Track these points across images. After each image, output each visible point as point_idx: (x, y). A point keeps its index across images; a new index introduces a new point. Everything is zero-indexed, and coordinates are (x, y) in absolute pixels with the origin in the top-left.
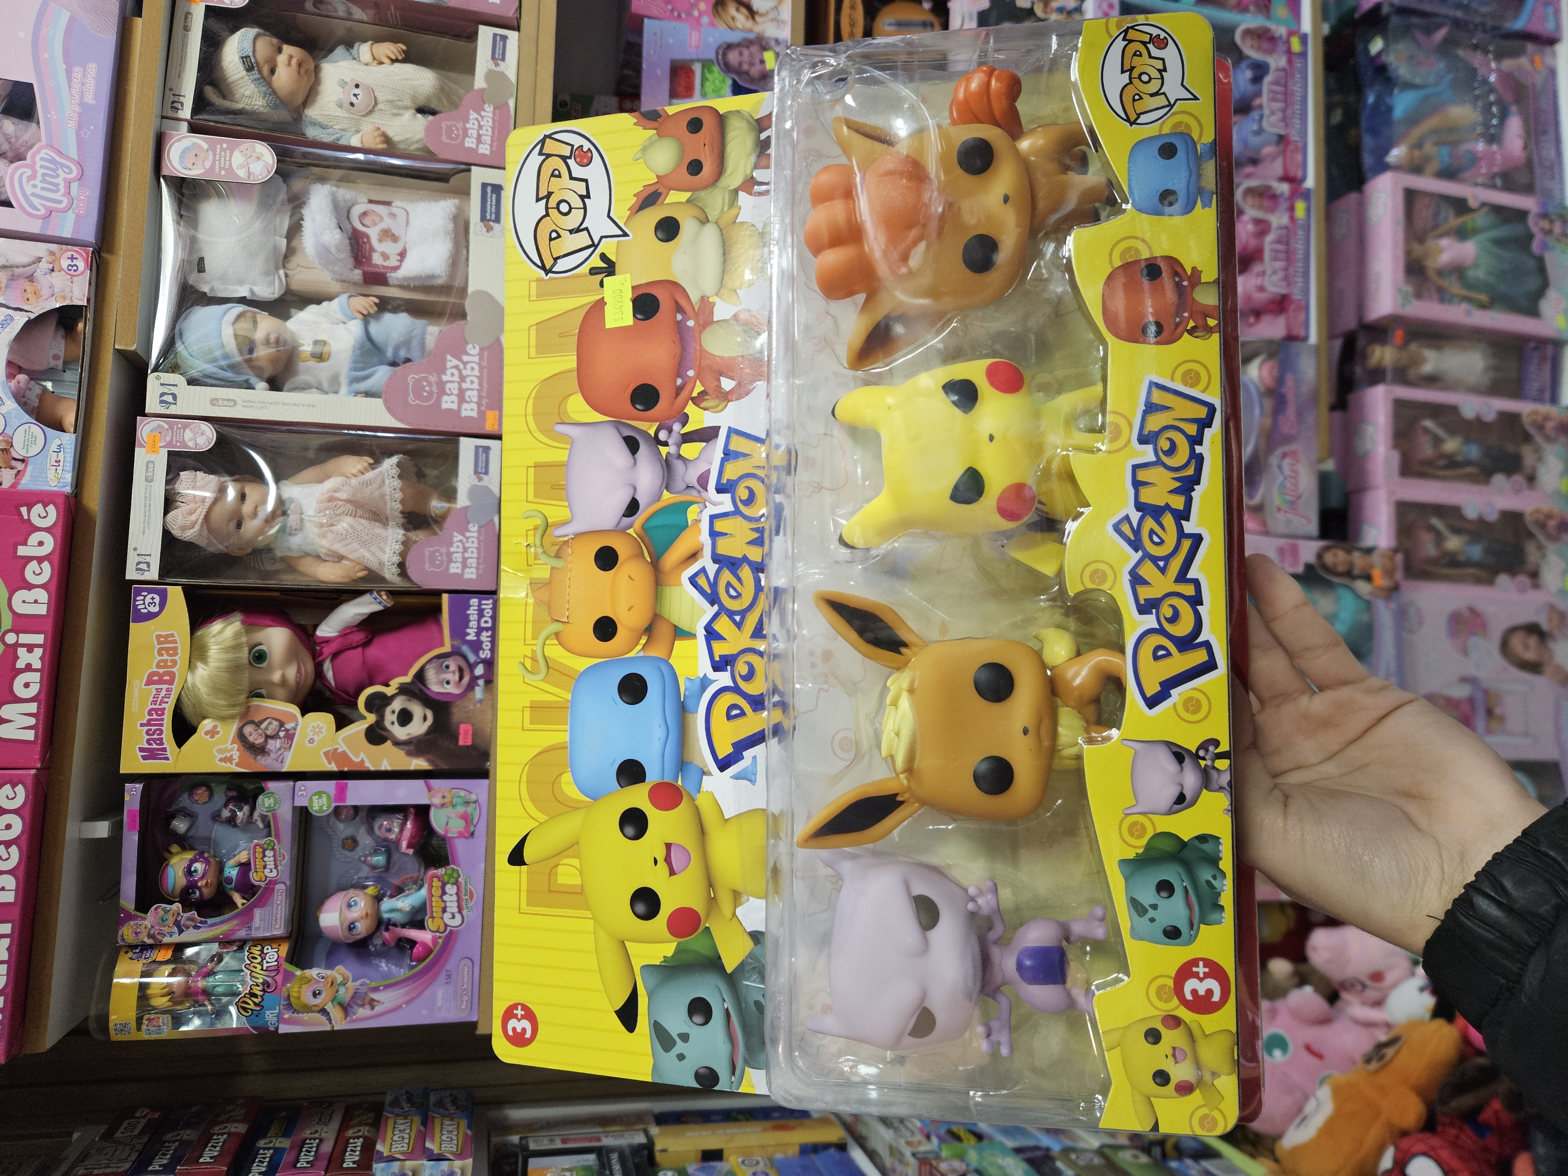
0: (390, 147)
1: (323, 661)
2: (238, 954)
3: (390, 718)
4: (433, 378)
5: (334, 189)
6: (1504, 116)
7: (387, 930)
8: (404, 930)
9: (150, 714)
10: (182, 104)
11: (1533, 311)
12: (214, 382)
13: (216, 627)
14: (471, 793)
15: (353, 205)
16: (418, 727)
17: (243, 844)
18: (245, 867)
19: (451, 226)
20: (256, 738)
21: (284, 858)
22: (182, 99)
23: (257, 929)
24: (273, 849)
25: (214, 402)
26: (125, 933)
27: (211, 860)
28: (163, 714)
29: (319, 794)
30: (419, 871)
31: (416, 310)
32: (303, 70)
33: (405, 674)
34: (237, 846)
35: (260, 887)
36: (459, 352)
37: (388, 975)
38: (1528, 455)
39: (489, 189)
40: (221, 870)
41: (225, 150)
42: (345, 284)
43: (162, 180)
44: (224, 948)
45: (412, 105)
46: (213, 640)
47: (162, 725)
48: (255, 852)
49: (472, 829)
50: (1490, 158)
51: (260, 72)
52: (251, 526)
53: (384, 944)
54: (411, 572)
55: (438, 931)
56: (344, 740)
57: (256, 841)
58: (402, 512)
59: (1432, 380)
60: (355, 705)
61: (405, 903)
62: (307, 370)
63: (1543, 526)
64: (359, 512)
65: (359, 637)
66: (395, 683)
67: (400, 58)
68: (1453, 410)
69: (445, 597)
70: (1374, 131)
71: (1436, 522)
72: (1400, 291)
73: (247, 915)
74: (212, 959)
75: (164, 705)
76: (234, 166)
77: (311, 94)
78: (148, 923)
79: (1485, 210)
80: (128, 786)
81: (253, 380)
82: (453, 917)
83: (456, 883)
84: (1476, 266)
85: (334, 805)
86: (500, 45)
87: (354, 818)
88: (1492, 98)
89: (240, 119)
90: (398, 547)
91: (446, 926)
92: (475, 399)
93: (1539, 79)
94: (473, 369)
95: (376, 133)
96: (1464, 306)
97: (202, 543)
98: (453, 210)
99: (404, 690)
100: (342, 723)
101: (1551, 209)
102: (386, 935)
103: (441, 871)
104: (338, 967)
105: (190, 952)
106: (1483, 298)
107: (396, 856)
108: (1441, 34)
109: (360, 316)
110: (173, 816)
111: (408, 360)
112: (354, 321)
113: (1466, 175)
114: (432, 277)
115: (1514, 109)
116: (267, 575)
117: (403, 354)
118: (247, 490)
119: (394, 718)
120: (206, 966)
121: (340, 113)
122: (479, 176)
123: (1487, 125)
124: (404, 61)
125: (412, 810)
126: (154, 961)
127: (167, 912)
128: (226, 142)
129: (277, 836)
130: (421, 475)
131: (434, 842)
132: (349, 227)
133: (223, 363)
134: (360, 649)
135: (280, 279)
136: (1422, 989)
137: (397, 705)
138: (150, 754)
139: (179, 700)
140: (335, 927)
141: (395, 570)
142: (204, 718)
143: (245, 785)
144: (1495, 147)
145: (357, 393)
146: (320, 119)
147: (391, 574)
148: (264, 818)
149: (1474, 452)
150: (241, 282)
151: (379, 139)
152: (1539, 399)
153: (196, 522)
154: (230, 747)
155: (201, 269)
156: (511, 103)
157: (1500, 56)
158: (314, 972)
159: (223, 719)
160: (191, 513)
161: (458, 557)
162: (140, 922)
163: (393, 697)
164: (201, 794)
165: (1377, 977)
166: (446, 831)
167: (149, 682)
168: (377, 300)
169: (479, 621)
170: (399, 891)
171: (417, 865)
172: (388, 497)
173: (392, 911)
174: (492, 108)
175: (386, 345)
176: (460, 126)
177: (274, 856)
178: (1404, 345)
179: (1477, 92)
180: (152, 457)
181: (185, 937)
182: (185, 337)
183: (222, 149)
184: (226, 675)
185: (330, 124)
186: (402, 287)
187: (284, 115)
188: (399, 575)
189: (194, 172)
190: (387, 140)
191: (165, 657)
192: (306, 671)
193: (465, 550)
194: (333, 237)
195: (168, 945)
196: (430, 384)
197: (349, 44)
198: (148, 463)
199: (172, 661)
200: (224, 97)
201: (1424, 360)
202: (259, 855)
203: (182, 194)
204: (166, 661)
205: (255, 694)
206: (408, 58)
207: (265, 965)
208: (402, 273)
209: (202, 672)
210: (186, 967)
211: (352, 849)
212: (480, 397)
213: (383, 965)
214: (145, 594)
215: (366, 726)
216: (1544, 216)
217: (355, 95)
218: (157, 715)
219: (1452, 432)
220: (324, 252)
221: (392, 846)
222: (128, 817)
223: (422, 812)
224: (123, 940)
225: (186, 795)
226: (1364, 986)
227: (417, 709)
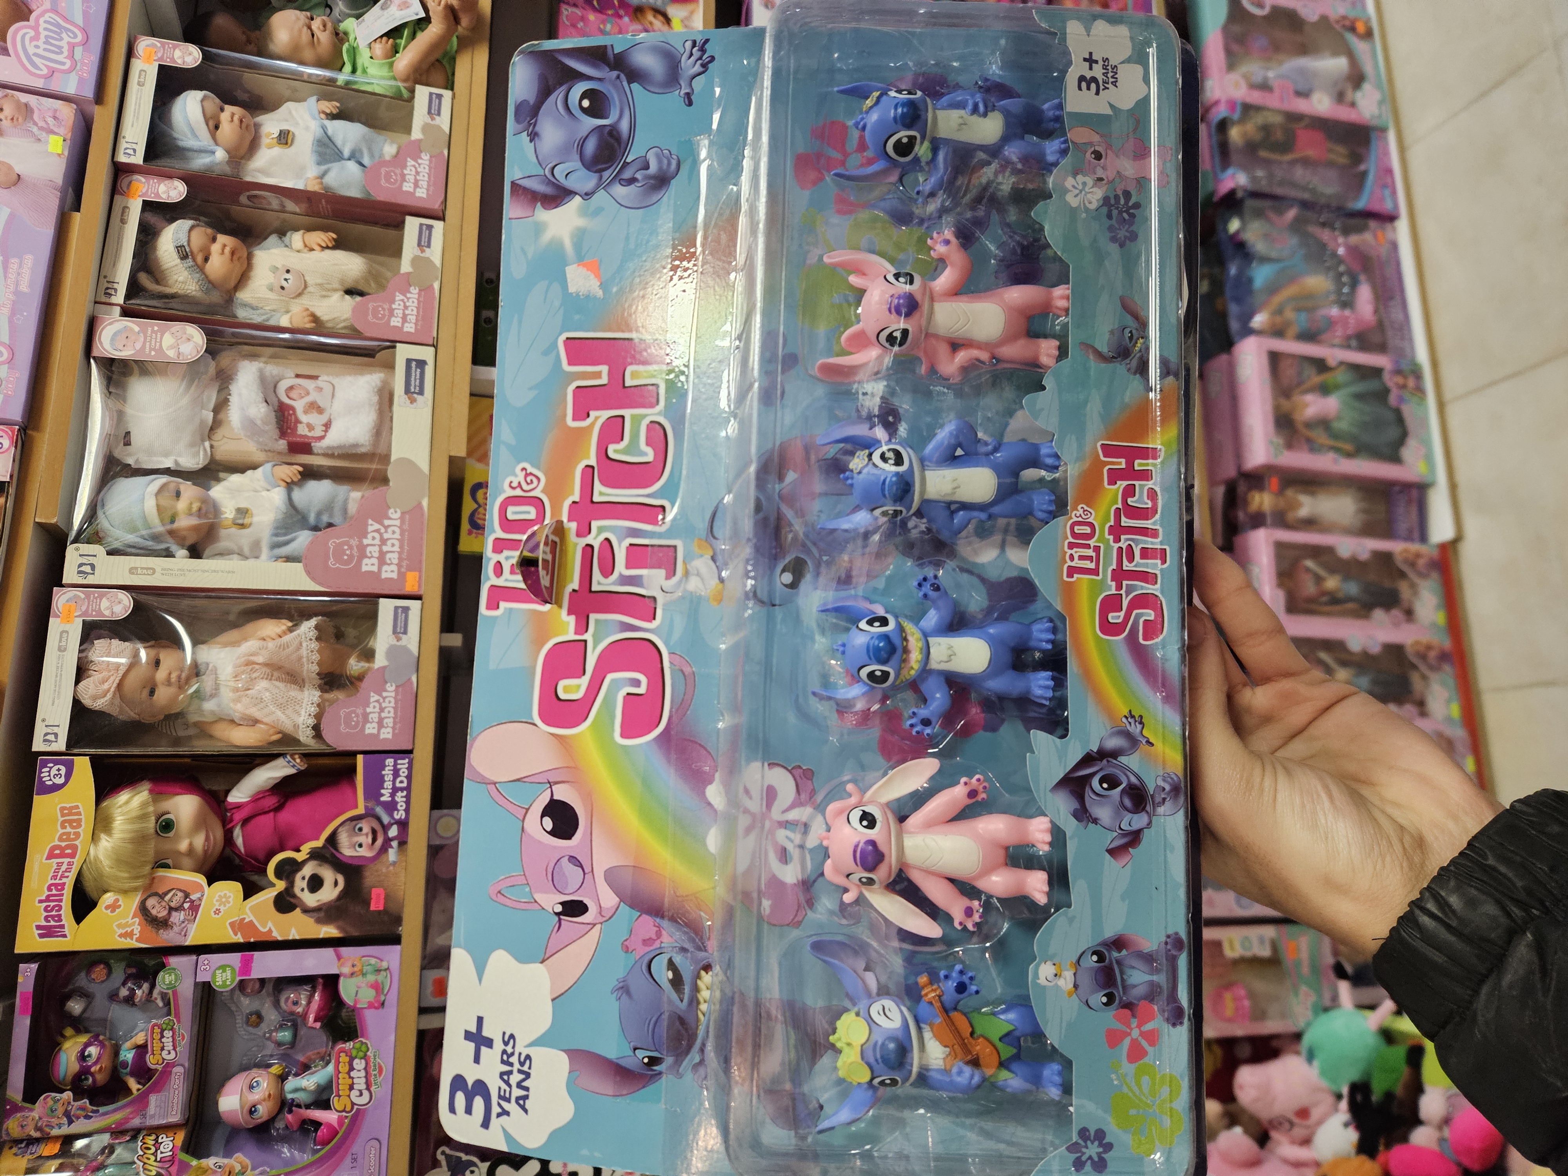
0: (318, 325)
1: (233, 828)
2: (131, 1145)
3: (300, 883)
4: (354, 542)
5: (262, 365)
6: (1354, 284)
7: (290, 1111)
8: (309, 1111)
9: (49, 889)
10: (116, 290)
11: (1395, 458)
12: (133, 551)
13: (123, 797)
14: (382, 960)
15: (280, 380)
16: (329, 893)
17: (141, 1025)
18: (142, 1049)
19: (376, 399)
20: (157, 909)
21: (183, 1039)
22: (116, 286)
23: (152, 1117)
24: (172, 1029)
25: (132, 571)
26: (11, 1126)
27: (107, 1043)
28: (63, 889)
29: (223, 968)
30: (327, 1046)
31: (339, 476)
32: (235, 257)
33: (317, 839)
34: (135, 1027)
35: (156, 1070)
36: (381, 516)
37: (292, 1161)
38: (1404, 588)
39: (414, 364)
40: (116, 1053)
41: (156, 332)
42: (270, 454)
43: (92, 361)
44: (116, 1139)
45: (340, 287)
46: (119, 810)
47: (61, 901)
48: (152, 1033)
49: (383, 998)
50: (1345, 321)
51: (194, 260)
52: (163, 694)
53: (287, 1127)
54: (326, 734)
55: (344, 1111)
56: (251, 909)
57: (154, 1021)
58: (318, 674)
59: (1309, 524)
60: (264, 871)
61: (310, 1082)
62: (228, 537)
63: (1423, 657)
64: (276, 674)
65: (272, 801)
66: (306, 848)
67: (330, 245)
68: (1329, 551)
69: (360, 758)
70: (1238, 300)
71: (1323, 655)
72: (1272, 443)
73: (142, 1101)
74: (102, 1151)
75: (64, 880)
76: (164, 347)
77: (243, 279)
78: (35, 1115)
79: (1343, 368)
80: (22, 966)
81: (174, 548)
82: (361, 1095)
83: (365, 1057)
84: (1339, 418)
85: (238, 978)
86: (426, 233)
87: (260, 991)
88: (1342, 268)
89: (174, 304)
90: (313, 710)
91: (353, 1104)
92: (396, 561)
93: (1384, 251)
94: (394, 532)
95: (305, 314)
96: (1331, 455)
97: (114, 711)
98: (379, 383)
99: (315, 855)
100: (250, 891)
101: (1404, 366)
102: (290, 1117)
103: (349, 1045)
104: (237, 1155)
105: (80, 1144)
106: (1348, 447)
107: (302, 1032)
108: (1292, 213)
109: (284, 484)
110: (68, 997)
111: (330, 525)
112: (277, 489)
113: (1323, 337)
114: (356, 446)
115: (1362, 278)
116: (177, 742)
117: (325, 519)
118: (162, 657)
119: (304, 884)
120: (95, 1159)
121: (271, 295)
122: (403, 352)
123: (1339, 292)
124: (334, 248)
125: (321, 980)
126: (40, 1157)
127: (56, 1101)
128: (157, 325)
129: (177, 1015)
130: (339, 636)
131: (344, 1013)
132: (275, 400)
133: (144, 532)
134: (272, 814)
135: (205, 450)
136: (1346, 1125)
137: (308, 870)
138: (48, 932)
139: (80, 874)
140: (236, 1111)
141: (310, 732)
142: (106, 891)
143: (146, 961)
144: (1347, 312)
145: (278, 558)
146: (254, 303)
147: (305, 736)
148: (164, 996)
149: (1353, 589)
150: (166, 455)
151: (307, 319)
152: (1409, 538)
153: (108, 691)
154: (131, 922)
155: (127, 443)
156: (436, 286)
157: (1346, 231)
158: (210, 1162)
159: (125, 892)
160: (104, 682)
161: (374, 717)
162: (27, 1114)
163: (304, 862)
164: (99, 972)
165: (1303, 1113)
166: (356, 1002)
167: (51, 856)
168: (301, 469)
169: (394, 781)
170: (305, 1068)
171: (325, 1038)
172: (305, 660)
173: (296, 1090)
174: (417, 291)
175: (309, 511)
176: (386, 306)
177: (173, 1037)
178: (1280, 492)
179: (1327, 264)
180: (67, 627)
181: (75, 1129)
182: (106, 508)
183: (153, 331)
184: (130, 846)
185: (260, 305)
186: (326, 455)
187: (216, 297)
188: (313, 737)
189: (125, 353)
190: (315, 319)
191: (68, 830)
192: (215, 838)
193: (382, 710)
194: (259, 411)
195: (57, 1138)
196: (351, 548)
197: (282, 233)
198: (62, 633)
199: (75, 833)
200: (157, 282)
201: (1299, 505)
202: (157, 1036)
203: (112, 372)
204: (69, 834)
205: (161, 864)
206: (339, 245)
207: (159, 1156)
208: (325, 443)
209: (106, 843)
210: (75, 1161)
211: (257, 1025)
212: (400, 559)
213: (286, 1151)
214: (51, 765)
215: (276, 893)
216: (1398, 372)
217: (286, 280)
218: (57, 890)
219: (1332, 571)
220: (250, 425)
221: (299, 1020)
222: (21, 999)
223: (331, 982)
224: (8, 1134)
225: (83, 974)
226: (1292, 1124)
227: (328, 875)
